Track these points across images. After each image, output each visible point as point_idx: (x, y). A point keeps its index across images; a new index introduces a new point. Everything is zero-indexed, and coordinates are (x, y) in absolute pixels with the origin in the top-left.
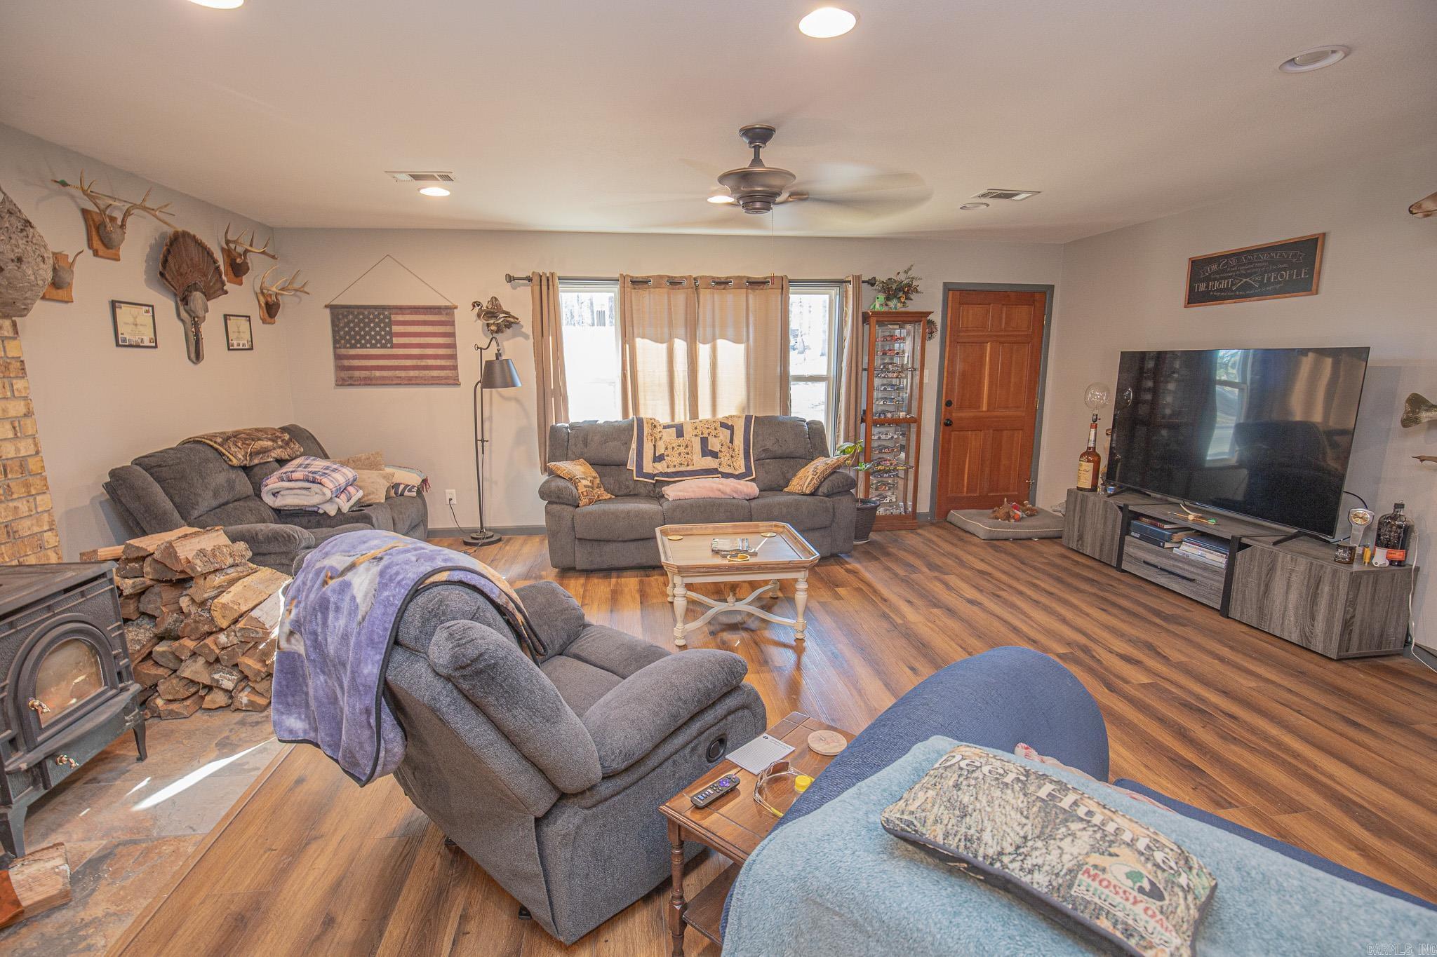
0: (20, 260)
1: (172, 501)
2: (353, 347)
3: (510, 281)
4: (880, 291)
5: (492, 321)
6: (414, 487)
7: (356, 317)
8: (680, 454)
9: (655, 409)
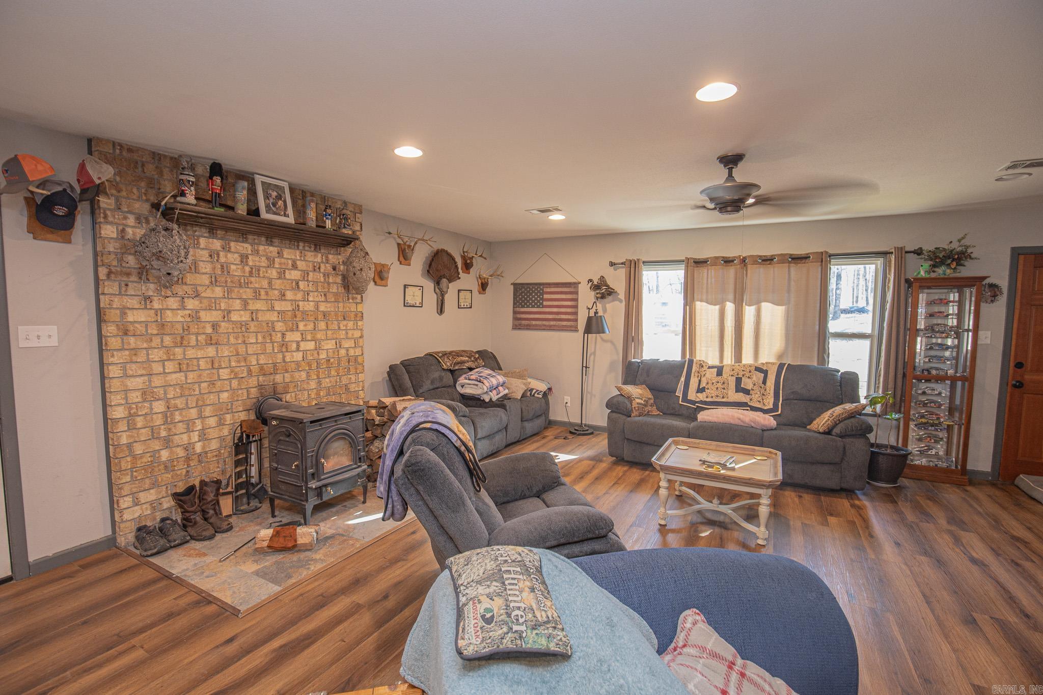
0: (361, 269)
1: (412, 383)
2: (523, 307)
3: (612, 266)
4: (926, 260)
5: (598, 292)
6: (541, 391)
7: (526, 289)
8: (717, 388)
9: (707, 353)
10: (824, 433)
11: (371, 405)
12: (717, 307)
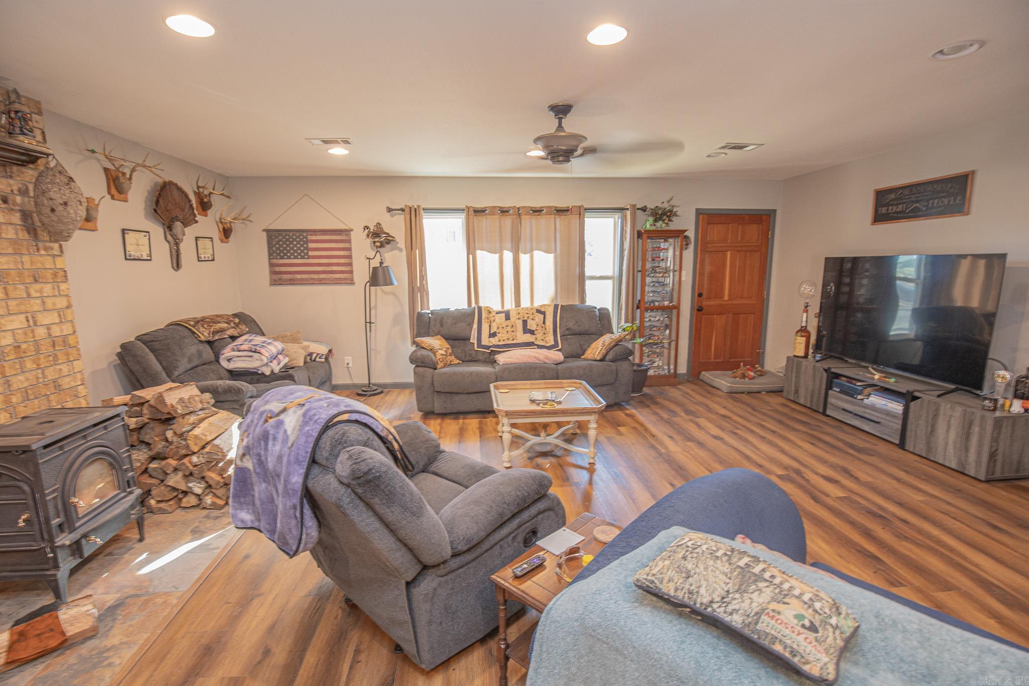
0: (66, 204)
1: (161, 364)
2: (282, 258)
3: (389, 212)
4: (649, 216)
5: (376, 240)
6: (323, 355)
7: (284, 237)
8: (507, 332)
9: (490, 299)
10: (601, 360)
11: (117, 404)
12: (497, 256)
